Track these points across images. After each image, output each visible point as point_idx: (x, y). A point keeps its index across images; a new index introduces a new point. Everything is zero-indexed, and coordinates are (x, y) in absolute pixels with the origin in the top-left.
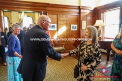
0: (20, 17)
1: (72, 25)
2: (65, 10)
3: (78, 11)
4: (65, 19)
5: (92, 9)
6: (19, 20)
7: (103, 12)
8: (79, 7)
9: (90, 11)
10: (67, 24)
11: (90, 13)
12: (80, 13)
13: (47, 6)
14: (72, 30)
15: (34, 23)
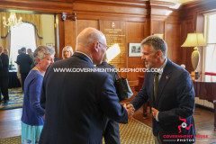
0: (5, 23)
1: (131, 45)
2: (116, 9)
4: (116, 30)
5: (177, 7)
7: (202, 15)
8: (148, 3)
9: (171, 12)
10: (119, 41)
11: (171, 15)
12: (148, 16)
14: (131, 54)
15: (39, 38)
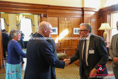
0: (17, 19)
1: (74, 29)
2: (67, 12)
3: (81, 13)
4: (67, 22)
5: (97, 10)
6: (17, 22)
7: (110, 14)
8: (83, 8)
10: (68, 27)
11: (94, 14)
12: (83, 15)
13: (47, 8)
14: (74, 33)
15: (33, 25)
